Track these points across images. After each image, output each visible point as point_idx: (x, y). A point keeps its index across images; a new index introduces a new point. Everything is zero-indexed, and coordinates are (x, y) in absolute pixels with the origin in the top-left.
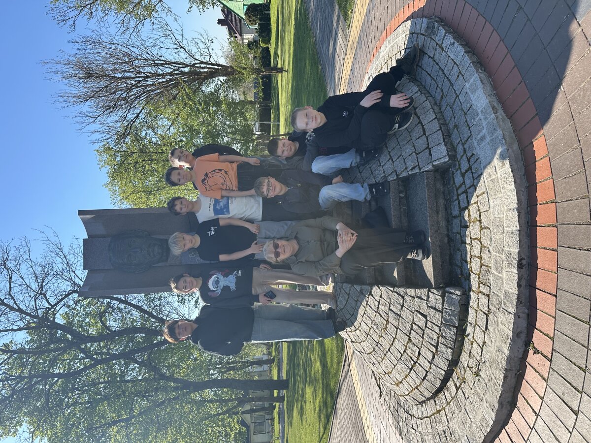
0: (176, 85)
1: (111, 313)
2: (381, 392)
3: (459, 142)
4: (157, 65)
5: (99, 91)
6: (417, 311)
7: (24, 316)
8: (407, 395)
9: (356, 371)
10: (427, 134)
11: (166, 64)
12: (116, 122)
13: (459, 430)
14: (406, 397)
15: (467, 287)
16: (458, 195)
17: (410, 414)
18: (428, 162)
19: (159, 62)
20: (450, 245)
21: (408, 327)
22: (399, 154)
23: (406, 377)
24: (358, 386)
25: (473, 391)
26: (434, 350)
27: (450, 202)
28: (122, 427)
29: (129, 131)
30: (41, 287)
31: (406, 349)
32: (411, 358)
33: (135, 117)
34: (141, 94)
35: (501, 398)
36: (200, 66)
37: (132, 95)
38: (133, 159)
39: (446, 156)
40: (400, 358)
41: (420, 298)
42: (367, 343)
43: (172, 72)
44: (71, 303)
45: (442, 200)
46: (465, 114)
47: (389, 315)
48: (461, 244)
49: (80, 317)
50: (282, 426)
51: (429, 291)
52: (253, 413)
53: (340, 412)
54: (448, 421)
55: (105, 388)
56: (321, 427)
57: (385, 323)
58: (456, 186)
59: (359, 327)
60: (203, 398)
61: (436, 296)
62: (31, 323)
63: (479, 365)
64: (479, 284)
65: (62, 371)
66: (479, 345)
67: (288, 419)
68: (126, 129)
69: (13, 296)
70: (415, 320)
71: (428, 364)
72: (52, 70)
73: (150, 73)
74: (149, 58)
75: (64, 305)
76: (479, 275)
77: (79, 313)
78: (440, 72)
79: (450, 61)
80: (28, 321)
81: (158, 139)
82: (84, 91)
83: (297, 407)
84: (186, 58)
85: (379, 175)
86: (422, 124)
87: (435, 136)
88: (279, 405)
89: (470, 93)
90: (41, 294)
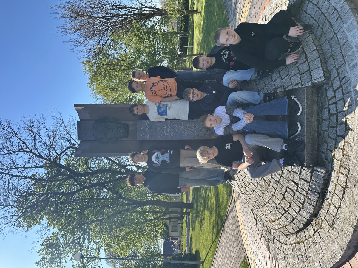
0: (130, 22)
1: (92, 160)
2: (257, 223)
3: (334, 67)
4: (118, 8)
5: (83, 26)
6: (291, 180)
7: (43, 160)
8: (277, 230)
9: (239, 207)
10: (309, 60)
11: (124, 8)
12: (94, 45)
13: (313, 257)
14: (276, 230)
15: (330, 168)
16: (329, 105)
17: (277, 240)
18: (309, 81)
19: (120, 7)
20: (319, 139)
21: (284, 190)
22: (287, 74)
23: (278, 219)
24: (240, 216)
25: (327, 235)
26: (301, 206)
27: (322, 109)
28: (97, 224)
29: (101, 51)
30: (52, 144)
31: (280, 203)
32: (284, 209)
33: (105, 42)
34: (109, 28)
35: (349, 244)
36: (144, 10)
37: (103, 28)
38: (104, 69)
39: (322, 77)
40: (276, 208)
41: (295, 172)
42: (253, 195)
43: (128, 13)
44: (69, 154)
45: (316, 107)
46: (341, 47)
47: (271, 181)
48: (328, 138)
49: (74, 161)
50: (188, 229)
51: (302, 168)
52: (171, 220)
53: (227, 229)
54: (305, 250)
55: (88, 202)
56: (214, 235)
57: (268, 185)
58: (327, 98)
59: (248, 186)
60: (143, 210)
61: (307, 172)
62: (47, 163)
63: (334, 219)
64: (340, 167)
65: (64, 191)
66: (335, 207)
67: (192, 226)
68: (100, 50)
69: (37, 148)
70: (289, 186)
71: (295, 214)
72: (55, 12)
73: (114, 14)
74: (114, 4)
75: (65, 155)
76: (341, 161)
77: (73, 159)
78: (322, 15)
79: (331, 7)
80: (45, 163)
81: (118, 56)
82: (75, 25)
83: (199, 221)
84: (137, 4)
85: (271, 88)
86: (305, 53)
87: (315, 62)
88: (186, 217)
89: (346, 32)
90: (52, 148)
